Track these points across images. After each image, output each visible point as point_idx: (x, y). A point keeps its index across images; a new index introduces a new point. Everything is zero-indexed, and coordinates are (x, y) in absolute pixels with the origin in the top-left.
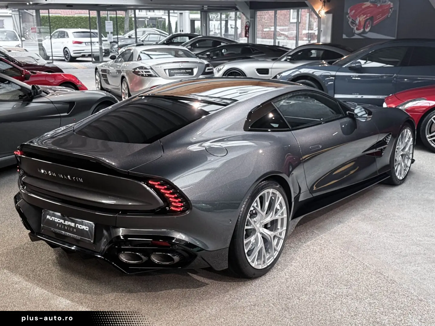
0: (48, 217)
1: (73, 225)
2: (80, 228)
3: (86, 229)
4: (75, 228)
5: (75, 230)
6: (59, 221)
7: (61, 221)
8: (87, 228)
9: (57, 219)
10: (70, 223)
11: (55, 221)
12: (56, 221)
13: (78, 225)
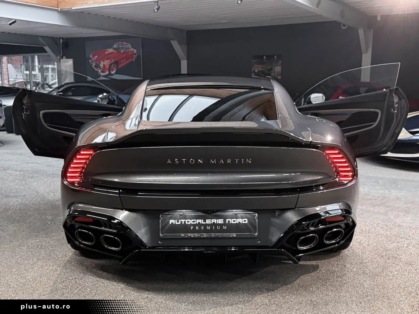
0: (171, 221)
1: (220, 221)
2: (233, 222)
3: (243, 222)
4: (225, 224)
5: (225, 228)
6: (194, 222)
7: (197, 222)
8: (245, 221)
9: (190, 220)
10: (215, 221)
11: (187, 223)
12: (189, 223)
13: (230, 220)
